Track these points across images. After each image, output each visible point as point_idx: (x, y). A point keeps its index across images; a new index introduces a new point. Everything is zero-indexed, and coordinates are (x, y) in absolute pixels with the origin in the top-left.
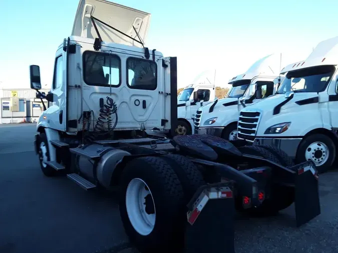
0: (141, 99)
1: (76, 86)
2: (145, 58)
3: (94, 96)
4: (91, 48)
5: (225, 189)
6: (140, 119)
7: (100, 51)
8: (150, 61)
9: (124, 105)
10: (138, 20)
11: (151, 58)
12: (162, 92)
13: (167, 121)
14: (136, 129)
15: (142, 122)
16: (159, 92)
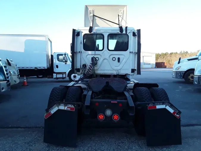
0: (117, 57)
1: (79, 52)
2: (120, 33)
3: (88, 56)
4: (88, 32)
5: (70, 106)
6: (116, 68)
7: (92, 33)
8: (124, 34)
9: (105, 61)
10: (120, 10)
11: (124, 32)
12: (132, 52)
13: (135, 70)
14: (114, 74)
15: (118, 70)
16: (130, 52)
